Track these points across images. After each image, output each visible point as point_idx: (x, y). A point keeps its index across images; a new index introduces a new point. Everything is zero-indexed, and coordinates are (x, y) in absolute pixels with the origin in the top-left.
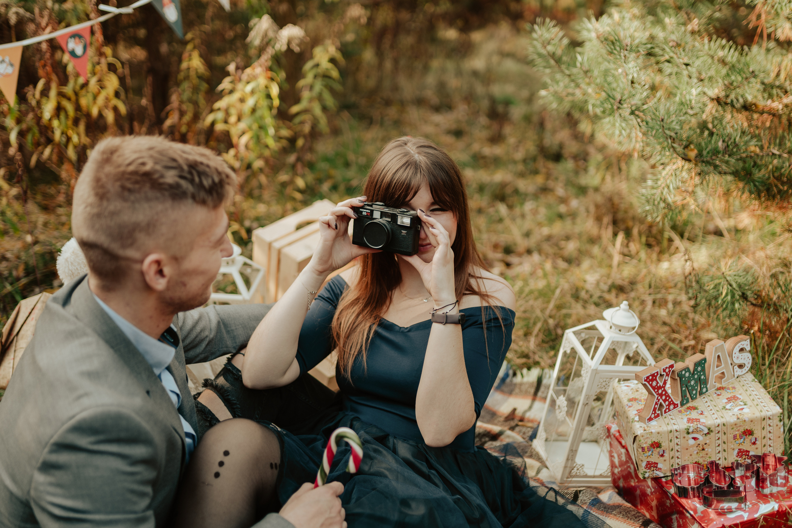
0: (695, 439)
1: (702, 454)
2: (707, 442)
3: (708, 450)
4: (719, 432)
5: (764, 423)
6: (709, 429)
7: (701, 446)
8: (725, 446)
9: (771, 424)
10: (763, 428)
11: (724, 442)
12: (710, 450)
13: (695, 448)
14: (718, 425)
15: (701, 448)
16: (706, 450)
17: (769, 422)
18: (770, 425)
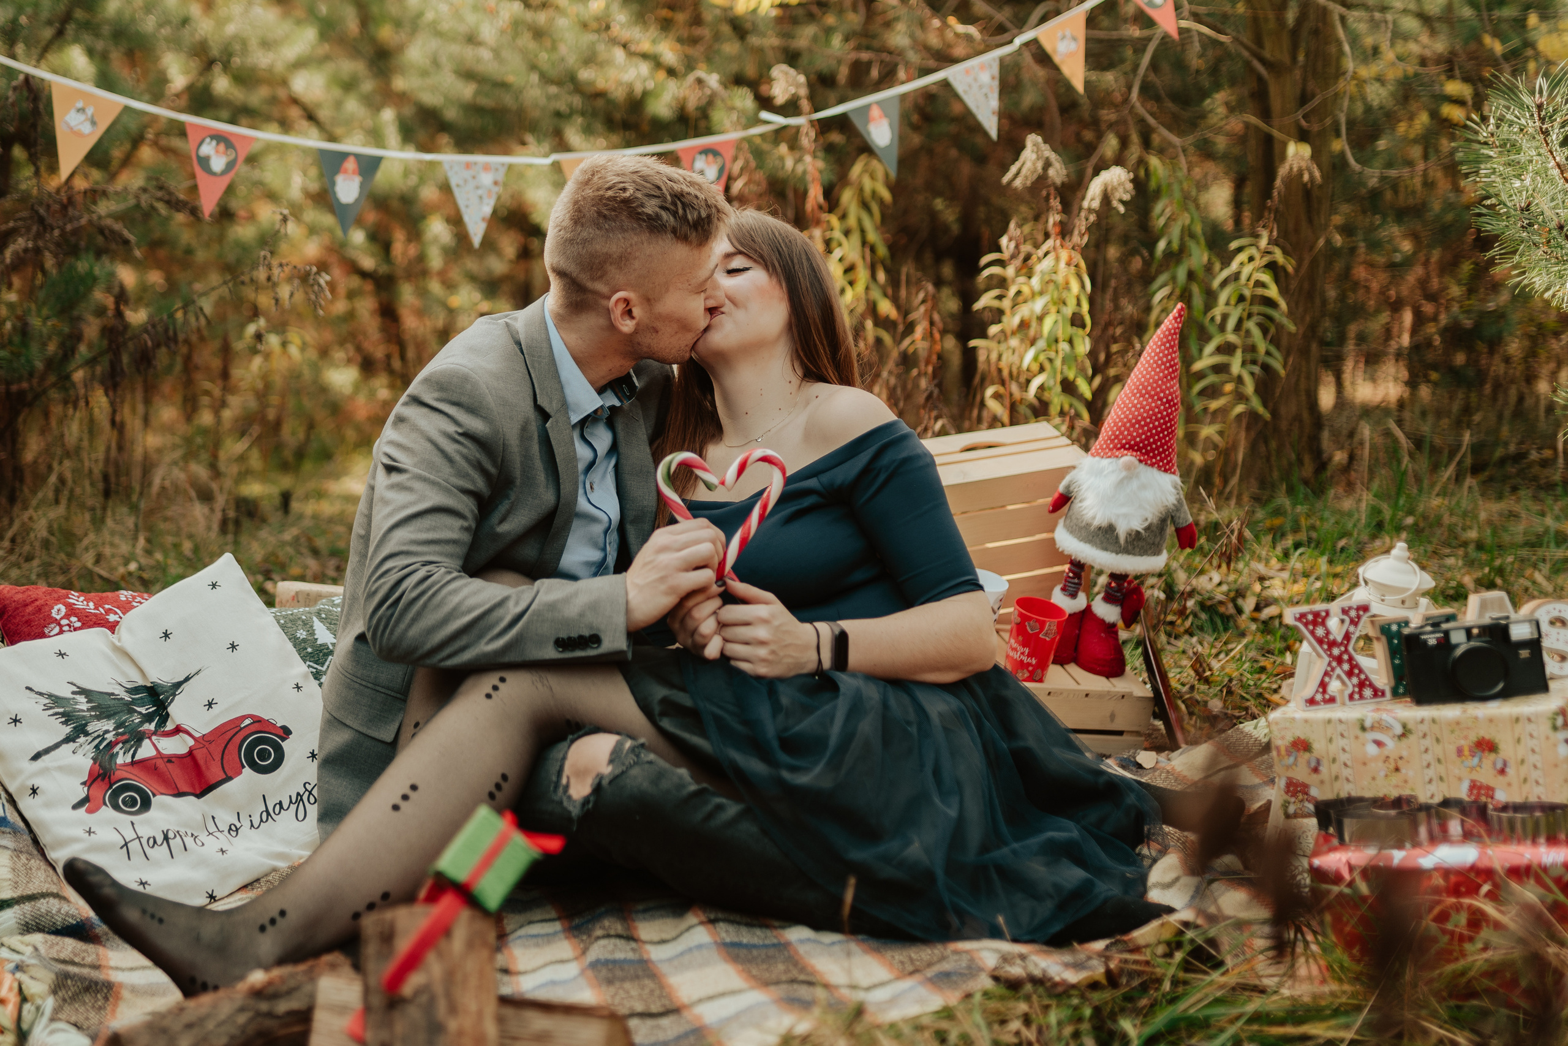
0: (1379, 743)
1: (1395, 779)
2: (1404, 754)
3: (1408, 771)
4: (1425, 736)
5: (1518, 728)
6: (1404, 726)
7: (1391, 760)
8: (1441, 769)
9: (1535, 734)
10: (1519, 741)
11: (1439, 761)
12: (1411, 773)
13: (1380, 764)
14: (1422, 721)
15: (1392, 766)
16: (1403, 771)
17: (1530, 728)
18: (1531, 736)
